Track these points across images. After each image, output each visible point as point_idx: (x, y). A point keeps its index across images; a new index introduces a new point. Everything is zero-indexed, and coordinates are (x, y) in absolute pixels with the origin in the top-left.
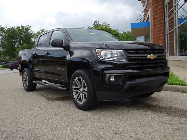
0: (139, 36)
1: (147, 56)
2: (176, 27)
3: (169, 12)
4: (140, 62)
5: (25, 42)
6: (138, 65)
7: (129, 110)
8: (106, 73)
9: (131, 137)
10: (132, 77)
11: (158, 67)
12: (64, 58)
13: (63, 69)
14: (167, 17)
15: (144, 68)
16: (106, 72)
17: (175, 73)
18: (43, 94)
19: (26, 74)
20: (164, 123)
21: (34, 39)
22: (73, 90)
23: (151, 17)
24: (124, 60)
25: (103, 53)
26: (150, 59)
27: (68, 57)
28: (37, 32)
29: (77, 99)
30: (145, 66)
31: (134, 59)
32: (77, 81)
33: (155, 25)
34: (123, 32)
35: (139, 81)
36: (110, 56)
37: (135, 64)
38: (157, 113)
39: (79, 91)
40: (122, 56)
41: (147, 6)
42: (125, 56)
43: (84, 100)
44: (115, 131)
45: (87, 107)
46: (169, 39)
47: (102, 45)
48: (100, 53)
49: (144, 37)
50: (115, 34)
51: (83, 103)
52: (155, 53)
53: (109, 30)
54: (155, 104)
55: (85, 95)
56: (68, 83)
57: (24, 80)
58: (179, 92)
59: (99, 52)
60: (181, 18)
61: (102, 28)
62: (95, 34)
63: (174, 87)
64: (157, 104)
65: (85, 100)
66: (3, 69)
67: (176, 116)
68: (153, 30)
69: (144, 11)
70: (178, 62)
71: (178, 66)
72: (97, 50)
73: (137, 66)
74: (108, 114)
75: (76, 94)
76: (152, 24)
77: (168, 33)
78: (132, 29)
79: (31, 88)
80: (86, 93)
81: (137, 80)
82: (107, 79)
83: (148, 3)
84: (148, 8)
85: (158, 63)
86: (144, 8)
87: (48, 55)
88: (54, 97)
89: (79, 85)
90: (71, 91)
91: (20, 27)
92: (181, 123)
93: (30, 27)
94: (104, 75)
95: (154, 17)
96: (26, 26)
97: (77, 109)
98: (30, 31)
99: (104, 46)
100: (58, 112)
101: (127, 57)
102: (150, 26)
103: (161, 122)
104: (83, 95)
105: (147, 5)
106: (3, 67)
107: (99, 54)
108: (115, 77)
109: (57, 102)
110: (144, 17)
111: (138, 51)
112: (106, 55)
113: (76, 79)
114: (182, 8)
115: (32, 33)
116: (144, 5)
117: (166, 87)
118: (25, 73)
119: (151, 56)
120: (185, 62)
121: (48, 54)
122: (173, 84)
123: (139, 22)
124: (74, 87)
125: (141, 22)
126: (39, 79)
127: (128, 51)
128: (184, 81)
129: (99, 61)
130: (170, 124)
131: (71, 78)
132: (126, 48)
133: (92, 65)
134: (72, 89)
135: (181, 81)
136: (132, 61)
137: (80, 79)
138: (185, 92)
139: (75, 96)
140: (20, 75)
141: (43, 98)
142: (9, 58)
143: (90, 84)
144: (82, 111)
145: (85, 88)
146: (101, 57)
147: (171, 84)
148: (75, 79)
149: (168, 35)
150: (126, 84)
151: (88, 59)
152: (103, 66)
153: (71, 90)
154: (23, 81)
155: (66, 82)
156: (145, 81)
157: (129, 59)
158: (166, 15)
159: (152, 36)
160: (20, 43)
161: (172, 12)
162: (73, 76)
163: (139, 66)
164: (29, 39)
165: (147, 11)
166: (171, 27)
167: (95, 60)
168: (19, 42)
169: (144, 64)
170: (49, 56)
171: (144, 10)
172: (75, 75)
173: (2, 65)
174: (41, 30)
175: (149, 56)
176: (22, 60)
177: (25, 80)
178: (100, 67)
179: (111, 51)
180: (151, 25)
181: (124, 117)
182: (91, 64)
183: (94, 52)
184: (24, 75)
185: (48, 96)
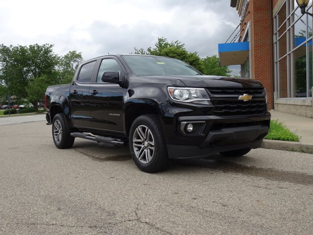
0: (232, 64)
1: (238, 98)
2: (291, 52)
3: (279, 27)
4: (228, 105)
5: (44, 73)
6: (225, 109)
7: (213, 172)
8: (181, 120)
9: (214, 202)
10: (217, 126)
11: (254, 112)
12: (121, 98)
13: (119, 115)
14: (276, 34)
15: (234, 114)
16: (181, 118)
17: (285, 124)
18: (85, 152)
19: (58, 123)
20: (259, 187)
21: (59, 67)
22: (134, 144)
23: (251, 34)
24: (206, 102)
25: (177, 92)
26: (242, 101)
27: (126, 98)
28: (63, 56)
29: (139, 157)
30: (235, 111)
31: (221, 101)
32: (139, 131)
33: (257, 47)
34: (206, 57)
35: (227, 131)
36: (187, 97)
37: (221, 108)
38: (252, 176)
39: (143, 146)
40: (204, 96)
41: (244, 16)
42: (208, 96)
43: (149, 158)
44: (193, 196)
45: (154, 168)
46: (280, 70)
47: (175, 81)
48: (174, 92)
49: (240, 66)
50: (192, 60)
51: (148, 162)
52: (249, 93)
53: (183, 53)
54: (249, 166)
55: (151, 151)
56: (126, 134)
57: (55, 132)
58: (287, 150)
59: (172, 91)
60: (301, 35)
61: (170, 50)
62: (164, 64)
63: (279, 143)
64: (252, 165)
65: (151, 158)
66: (7, 117)
67: (277, 179)
68: (254, 54)
69: (240, 24)
70: (293, 107)
71: (292, 114)
72: (169, 88)
73: (224, 111)
74: (183, 177)
75: (137, 151)
76: (253, 45)
77: (279, 60)
78: (220, 53)
79: (66, 143)
80: (153, 148)
81: (223, 130)
82: (182, 128)
83: (247, 12)
84: (246, 18)
85: (254, 107)
86: (240, 19)
87: (95, 94)
88: (103, 156)
89: (143, 137)
90: (130, 146)
91: (34, 47)
92: (282, 188)
93: (51, 46)
94: (178, 123)
95: (256, 34)
96: (44, 45)
97: (139, 171)
98: (52, 53)
99: (178, 83)
100: (113, 175)
101: (210, 98)
102: (250, 49)
103: (255, 186)
104: (149, 151)
105: (245, 14)
106: (6, 113)
107: (172, 94)
108: (194, 125)
109: (108, 163)
110: (240, 33)
111: (226, 90)
112: (181, 95)
113: (139, 128)
114: (301, 20)
115: (55, 57)
116: (240, 14)
117: (269, 143)
118: (57, 121)
119: (244, 97)
120: (304, 107)
121: (95, 92)
122: (279, 139)
123: (232, 42)
124: (135, 140)
125: (236, 42)
126: (79, 130)
127: (211, 89)
128: (296, 134)
129: (172, 103)
130: (266, 188)
131: (130, 127)
132: (210, 86)
133: (162, 108)
134: (132, 142)
135: (291, 135)
136: (217, 104)
137: (144, 129)
138: (295, 151)
139: (137, 153)
140: (47, 124)
141: (87, 157)
142: (17, 99)
143: (159, 135)
144: (146, 174)
145: (151, 140)
146: (175, 98)
147: (276, 139)
148: (137, 129)
149: (278, 63)
150: (209, 135)
151: (155, 100)
152: (176, 111)
153: (130, 144)
154: (53, 133)
155: (123, 134)
156: (235, 132)
157: (213, 101)
158: (275, 32)
159: (252, 65)
160: (35, 74)
161: (284, 28)
162: (135, 124)
163: (228, 110)
164: (50, 66)
165: (245, 24)
166: (283, 51)
167: (167, 101)
168: (32, 72)
169: (234, 108)
170: (97, 95)
171: (240, 22)
172: (137, 122)
173: (4, 110)
174: (70, 52)
175: (241, 97)
176: (52, 101)
177: (57, 132)
178: (173, 111)
179: (188, 90)
180: (252, 47)
181: (205, 181)
182: (160, 107)
183: (165, 90)
184: (56, 123)
185: (93, 155)
